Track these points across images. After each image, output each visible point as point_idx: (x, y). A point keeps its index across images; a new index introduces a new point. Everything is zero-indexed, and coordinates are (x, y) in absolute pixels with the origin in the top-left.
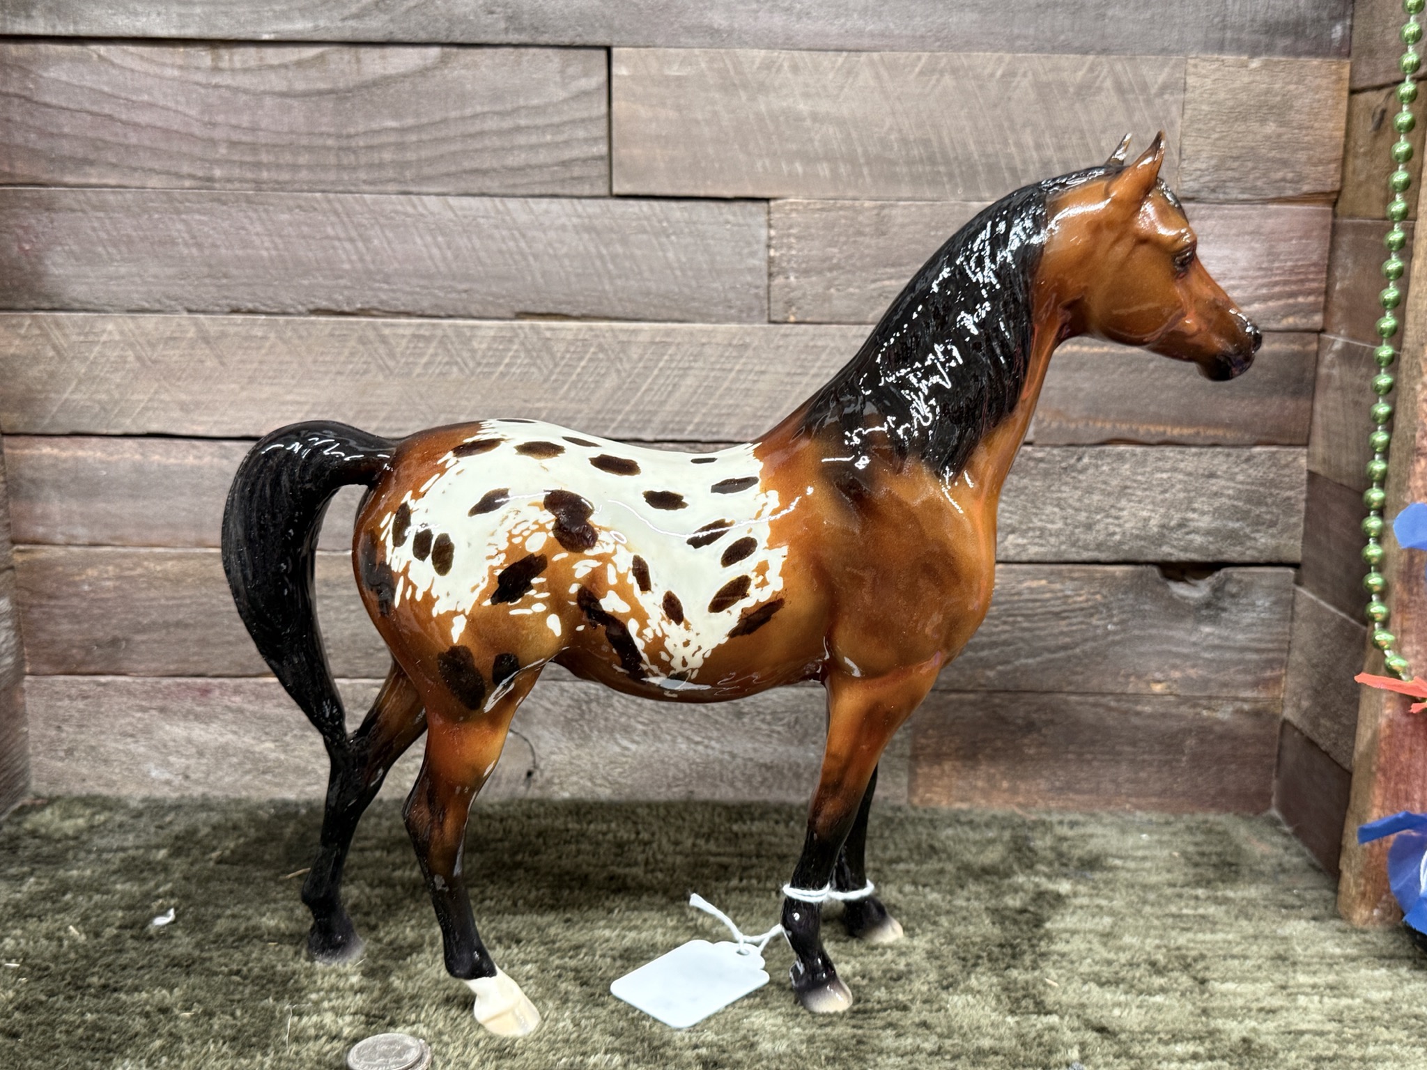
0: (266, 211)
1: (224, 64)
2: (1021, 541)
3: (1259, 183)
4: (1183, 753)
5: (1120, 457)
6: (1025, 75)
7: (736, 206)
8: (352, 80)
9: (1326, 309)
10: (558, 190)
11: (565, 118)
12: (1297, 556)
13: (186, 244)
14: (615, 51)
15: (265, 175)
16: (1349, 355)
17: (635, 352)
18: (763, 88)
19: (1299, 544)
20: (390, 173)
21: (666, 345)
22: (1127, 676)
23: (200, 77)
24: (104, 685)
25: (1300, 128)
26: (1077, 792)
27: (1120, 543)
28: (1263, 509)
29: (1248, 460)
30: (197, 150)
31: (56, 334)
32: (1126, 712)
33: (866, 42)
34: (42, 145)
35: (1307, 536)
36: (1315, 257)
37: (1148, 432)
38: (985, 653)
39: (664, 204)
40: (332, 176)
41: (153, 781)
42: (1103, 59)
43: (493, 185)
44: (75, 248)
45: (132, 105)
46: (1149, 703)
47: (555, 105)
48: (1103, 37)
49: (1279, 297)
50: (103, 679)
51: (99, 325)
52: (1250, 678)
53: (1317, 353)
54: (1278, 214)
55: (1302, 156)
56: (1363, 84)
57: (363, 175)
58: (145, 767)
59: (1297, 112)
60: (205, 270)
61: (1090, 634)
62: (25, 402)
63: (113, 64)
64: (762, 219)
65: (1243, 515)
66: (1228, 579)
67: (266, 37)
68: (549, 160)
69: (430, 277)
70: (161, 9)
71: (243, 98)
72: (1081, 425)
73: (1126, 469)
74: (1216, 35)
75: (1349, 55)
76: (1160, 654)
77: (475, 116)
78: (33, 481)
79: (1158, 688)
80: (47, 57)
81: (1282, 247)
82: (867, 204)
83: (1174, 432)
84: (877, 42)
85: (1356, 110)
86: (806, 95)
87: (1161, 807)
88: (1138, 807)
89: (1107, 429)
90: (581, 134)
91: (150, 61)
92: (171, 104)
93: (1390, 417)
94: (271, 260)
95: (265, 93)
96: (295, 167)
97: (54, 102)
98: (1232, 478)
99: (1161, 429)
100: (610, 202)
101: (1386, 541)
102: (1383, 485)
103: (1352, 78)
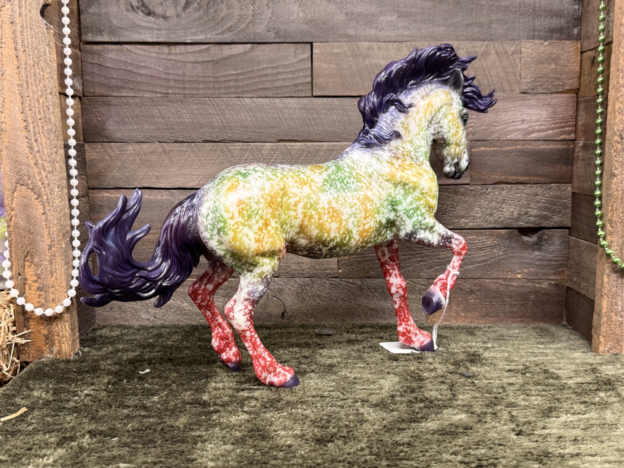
0: (188, 105)
1: (173, 52)
2: (466, 221)
3: (549, 86)
4: (529, 301)
5: (502, 189)
6: (463, 49)
8: (219, 57)
9: (575, 132)
10: (293, 95)
11: (296, 68)
12: (569, 224)
13: (158, 118)
14: (314, 44)
15: (187, 92)
16: (585, 147)
17: (322, 153)
18: (368, 56)
19: (570, 220)
20: (233, 90)
21: (333, 150)
22: (507, 272)
23: (164, 57)
25: (564, 66)
26: (490, 317)
27: (503, 221)
28: (556, 207)
29: (549, 189)
30: (163, 83)
31: (110, 151)
32: (507, 286)
33: (405, 39)
34: (106, 81)
35: (573, 216)
36: (571, 113)
37: (512, 179)
39: (332, 99)
40: (211, 92)
41: (143, 319)
42: (491, 43)
43: (270, 93)
44: (117, 119)
45: (138, 67)
46: (516, 282)
47: (292, 64)
48: (491, 35)
49: (558, 128)
51: (126, 148)
52: (553, 271)
53: (573, 148)
54: (556, 98)
55: (564, 76)
56: (586, 49)
57: (223, 92)
58: (139, 314)
59: (562, 60)
60: (165, 127)
61: (493, 256)
62: (98, 177)
63: (132, 52)
65: (549, 210)
66: (544, 234)
67: (188, 41)
68: (290, 84)
69: (247, 128)
70: (150, 32)
71: (180, 63)
72: (487, 176)
73: (504, 193)
74: (532, 33)
75: (580, 39)
76: (520, 263)
77: (263, 69)
78: (100, 206)
79: (519, 276)
80: (108, 50)
81: (558, 110)
83: (522, 179)
84: (409, 39)
85: (583, 58)
86: (383, 58)
87: (522, 322)
88: (514, 322)
89: (497, 178)
90: (302, 74)
91: (146, 51)
92: (153, 67)
93: (602, 165)
94: (189, 122)
95: (187, 62)
96: (198, 89)
97: (110, 66)
98: (544, 195)
99: (517, 178)
100: (312, 99)
101: (603, 209)
102: (600, 189)
103: (581, 48)
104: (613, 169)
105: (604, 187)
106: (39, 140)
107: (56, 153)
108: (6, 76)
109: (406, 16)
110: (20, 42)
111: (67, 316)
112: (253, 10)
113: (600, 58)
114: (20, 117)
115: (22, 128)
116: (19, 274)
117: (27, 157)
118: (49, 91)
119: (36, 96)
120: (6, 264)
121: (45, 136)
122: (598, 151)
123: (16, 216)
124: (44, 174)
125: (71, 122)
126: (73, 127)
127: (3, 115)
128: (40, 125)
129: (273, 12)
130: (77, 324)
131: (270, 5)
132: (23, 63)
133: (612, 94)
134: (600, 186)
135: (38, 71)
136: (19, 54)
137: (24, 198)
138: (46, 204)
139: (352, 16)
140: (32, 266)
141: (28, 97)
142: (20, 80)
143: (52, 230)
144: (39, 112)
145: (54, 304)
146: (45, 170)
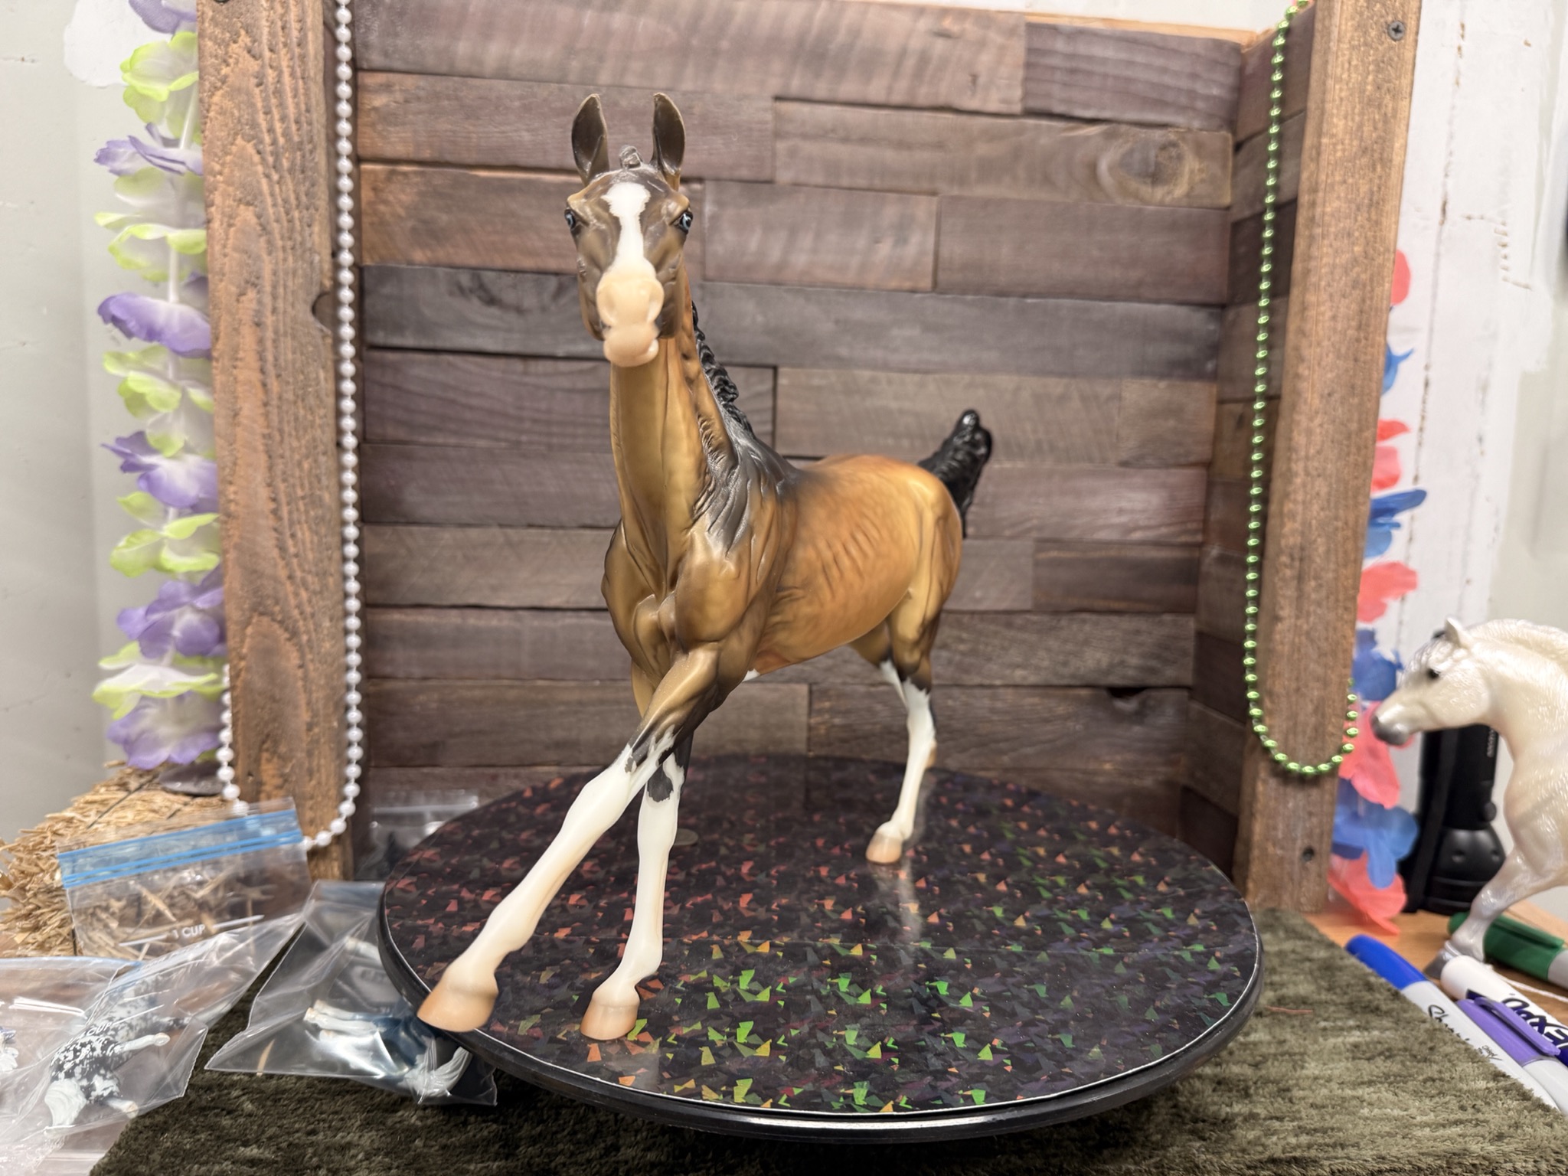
0: (555, 463)
1: (531, 370)
2: (1023, 673)
3: (1165, 456)
5: (1084, 622)
6: (1026, 389)
9: (1205, 532)
12: (1190, 683)
13: (501, 484)
14: (780, 369)
15: (555, 440)
16: (1222, 560)
18: (869, 393)
19: (1191, 675)
22: (1089, 759)
23: (514, 378)
24: (425, 774)
25: (1188, 423)
27: (1084, 674)
28: (1169, 653)
29: (1159, 623)
30: (511, 424)
31: (409, 540)
32: (1088, 782)
33: (932, 368)
34: (407, 417)
35: (1196, 671)
36: (1198, 501)
37: (1101, 605)
38: (1002, 745)
42: (1073, 380)
44: (425, 484)
45: (469, 394)
46: (1102, 776)
48: (1073, 367)
49: (1177, 523)
50: (425, 770)
51: (439, 535)
52: (1162, 759)
53: (1201, 558)
54: (1176, 474)
55: (1189, 440)
56: (1226, 397)
59: (1187, 413)
60: (512, 500)
61: (1066, 732)
62: (383, 585)
63: (458, 369)
65: (1158, 657)
66: (1149, 697)
70: (491, 333)
71: (542, 392)
73: (1087, 628)
74: (1138, 368)
75: (1216, 379)
76: (1109, 744)
78: (385, 638)
80: (412, 361)
81: (1179, 495)
83: (1116, 606)
84: (939, 368)
85: (1222, 413)
86: (896, 398)
89: (1077, 603)
90: (757, 418)
91: (482, 366)
92: (495, 394)
93: (1257, 601)
94: (556, 493)
95: (557, 389)
96: (574, 436)
98: (1150, 634)
99: (1108, 604)
101: (1258, 671)
102: (1254, 638)
103: (1219, 394)
105: (1261, 636)
106: (299, 535)
107: (330, 559)
108: (242, 419)
109: (936, 331)
110: (270, 357)
111: (336, 852)
113: (1257, 423)
114: (264, 493)
115: (267, 511)
116: (250, 774)
117: (275, 565)
118: (321, 448)
119: (297, 457)
120: (224, 755)
121: (310, 528)
122: (1251, 576)
123: (248, 669)
124: (304, 595)
126: (355, 506)
127: (232, 489)
128: (302, 508)
132: (275, 396)
133: (1277, 485)
134: (1254, 635)
135: (302, 412)
136: (268, 381)
137: (265, 636)
138: (307, 650)
139: (846, 326)
140: (275, 760)
141: (282, 457)
142: (268, 427)
143: (315, 695)
144: (302, 486)
145: (312, 829)
146: (307, 589)
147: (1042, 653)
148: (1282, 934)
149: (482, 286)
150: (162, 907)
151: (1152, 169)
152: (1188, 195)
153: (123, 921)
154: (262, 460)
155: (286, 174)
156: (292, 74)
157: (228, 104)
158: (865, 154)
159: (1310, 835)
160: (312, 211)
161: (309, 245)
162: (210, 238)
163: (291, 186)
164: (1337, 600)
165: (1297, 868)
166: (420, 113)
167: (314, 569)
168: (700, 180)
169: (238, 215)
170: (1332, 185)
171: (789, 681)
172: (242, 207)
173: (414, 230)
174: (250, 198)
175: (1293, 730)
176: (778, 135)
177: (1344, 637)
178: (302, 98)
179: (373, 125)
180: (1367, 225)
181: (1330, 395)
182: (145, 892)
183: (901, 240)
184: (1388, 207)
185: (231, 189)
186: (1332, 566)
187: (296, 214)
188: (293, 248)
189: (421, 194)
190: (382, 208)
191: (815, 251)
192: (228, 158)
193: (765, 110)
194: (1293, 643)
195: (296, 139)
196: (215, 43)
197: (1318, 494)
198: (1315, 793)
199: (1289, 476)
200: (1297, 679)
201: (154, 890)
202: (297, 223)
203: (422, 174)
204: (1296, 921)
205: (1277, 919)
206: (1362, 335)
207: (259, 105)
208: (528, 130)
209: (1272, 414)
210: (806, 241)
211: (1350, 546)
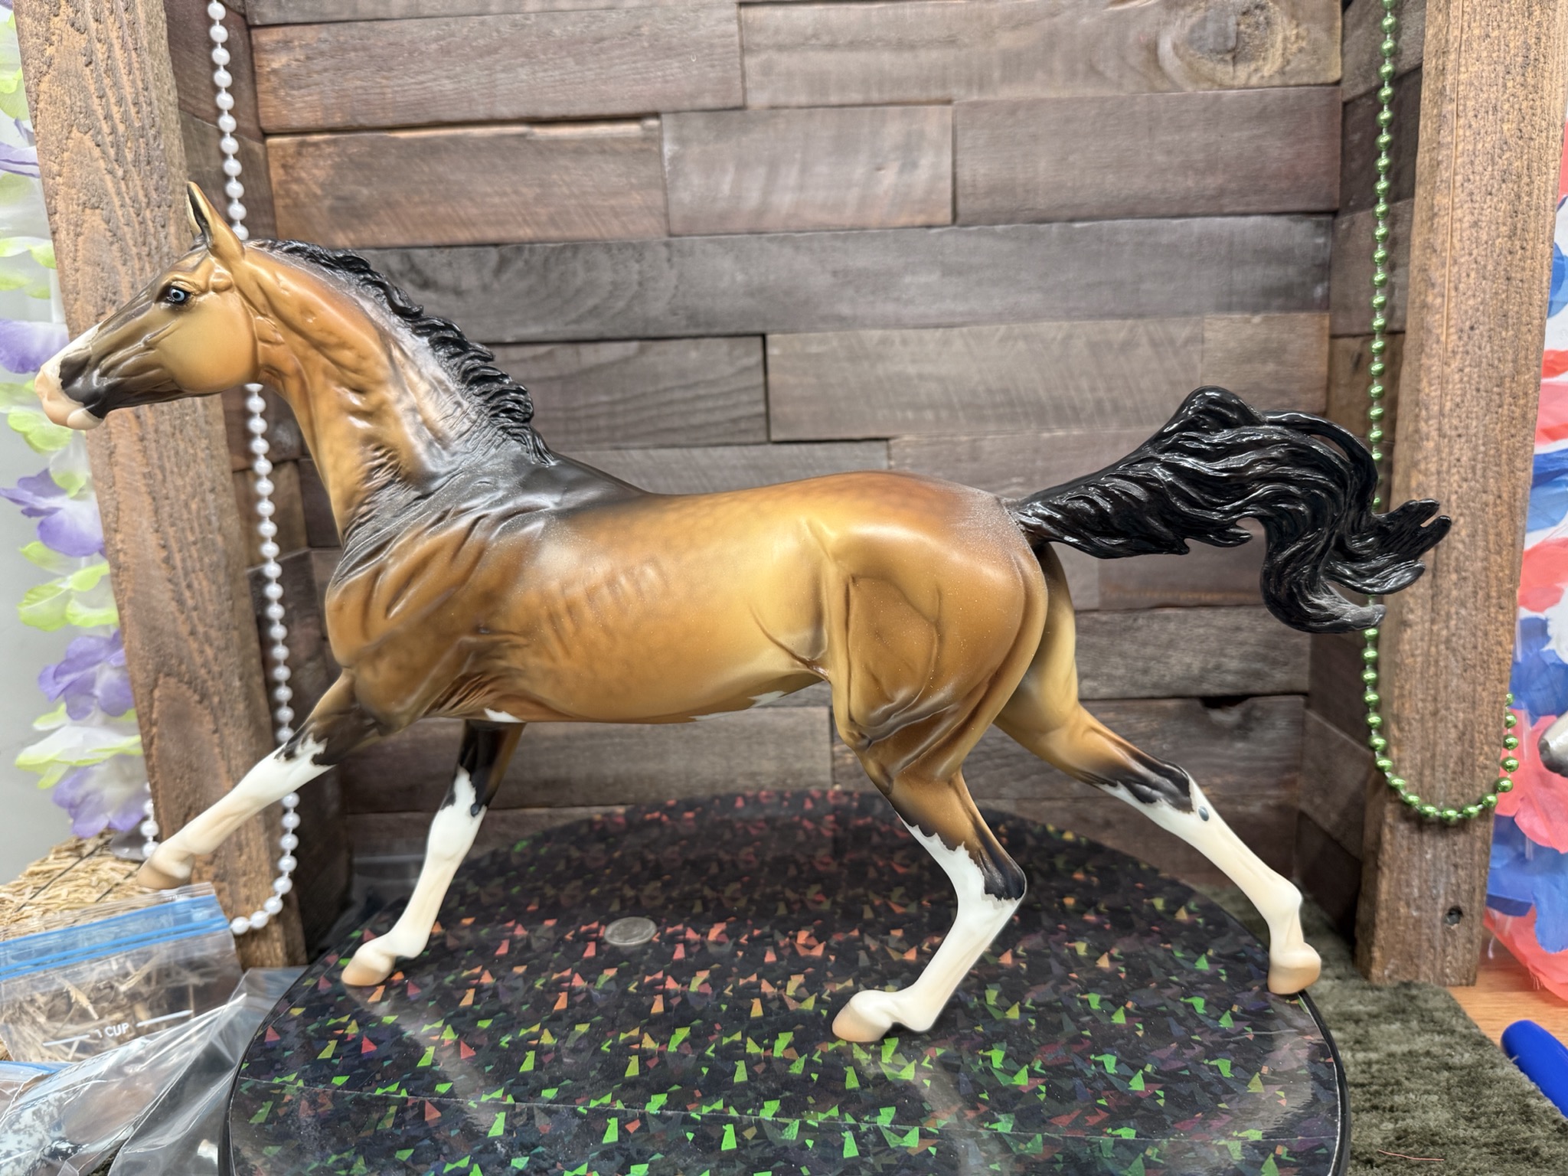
5: (1167, 618)
6: (1080, 337)
7: (864, 445)
8: (574, 368)
10: (729, 439)
11: (733, 387)
12: (1306, 687)
14: (770, 338)
18: (881, 358)
19: (1307, 677)
20: (605, 434)
24: (406, 821)
25: (1293, 366)
27: (1170, 683)
28: (1277, 653)
33: (958, 320)
35: (1314, 673)
37: (1187, 598)
39: (810, 445)
42: (1139, 322)
43: (681, 439)
47: (725, 378)
48: (1139, 305)
50: (404, 816)
52: (1273, 780)
55: (1296, 387)
56: (1340, 331)
59: (1290, 354)
64: (883, 453)
65: (1264, 658)
66: (1254, 707)
67: (509, 339)
68: (722, 419)
72: (1136, 594)
73: (1172, 626)
74: (1225, 300)
75: (1328, 308)
76: (1205, 766)
77: (666, 390)
82: (964, 438)
83: (1208, 598)
84: (965, 320)
85: (1336, 351)
86: (914, 361)
89: (1157, 597)
98: (1253, 630)
99: (1196, 596)
100: (770, 448)
101: (1381, 689)
102: (1376, 647)
103: (1331, 327)
104: (1405, 611)
105: (1384, 644)
106: (196, 585)
107: (232, 609)
108: (119, 458)
109: (960, 273)
111: (276, 933)
112: (640, 273)
113: (1377, 367)
114: (152, 540)
115: (158, 561)
117: (175, 620)
118: (208, 485)
119: (183, 497)
120: (149, 829)
121: (206, 577)
123: (161, 736)
124: (209, 652)
125: (268, 528)
126: (275, 539)
127: (119, 537)
128: (195, 554)
129: (681, 276)
130: (299, 939)
131: (675, 259)
132: (151, 429)
133: (1402, 449)
134: (1376, 641)
135: (182, 446)
137: (174, 699)
138: (219, 713)
139: (846, 278)
141: (167, 498)
142: (147, 464)
143: (233, 762)
144: (192, 529)
145: (249, 907)
146: (211, 645)
147: (1115, 660)
148: (1414, 1024)
149: (413, 268)
150: (85, 1002)
151: (1231, 44)
152: (1282, 72)
153: (51, 1016)
154: (147, 500)
155: (131, 167)
156: (123, 47)
157: (57, 91)
158: (855, 61)
159: (1456, 894)
160: (164, 208)
161: (165, 249)
162: (57, 250)
163: (139, 183)
164: (1488, 597)
165: (1439, 931)
166: (326, 70)
167: (216, 623)
168: (656, 115)
169: (84, 221)
170: (1469, 41)
171: (806, 704)
172: (88, 211)
173: (333, 210)
174: (95, 202)
175: (1430, 762)
176: (744, 50)
177: (1500, 644)
178: (137, 73)
179: (274, 91)
180: (1521, 93)
181: (1472, 328)
182: (68, 985)
183: (909, 165)
184: (1549, 67)
185: (73, 191)
186: (1480, 553)
187: (148, 214)
188: (149, 255)
189: (337, 167)
190: (295, 187)
191: (801, 188)
192: (66, 155)
193: (728, 20)
194: (1428, 654)
195: (137, 124)
196: (35, 19)
197: (1458, 460)
198: (1461, 840)
199: (1417, 439)
200: (1435, 699)
201: (78, 987)
202: (150, 224)
203: (335, 142)
204: (1436, 1003)
205: (1412, 998)
206: (1518, 243)
207: (92, 88)
208: (448, 77)
209: (1394, 358)
210: (790, 176)
211: (1504, 525)
